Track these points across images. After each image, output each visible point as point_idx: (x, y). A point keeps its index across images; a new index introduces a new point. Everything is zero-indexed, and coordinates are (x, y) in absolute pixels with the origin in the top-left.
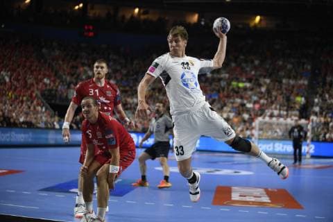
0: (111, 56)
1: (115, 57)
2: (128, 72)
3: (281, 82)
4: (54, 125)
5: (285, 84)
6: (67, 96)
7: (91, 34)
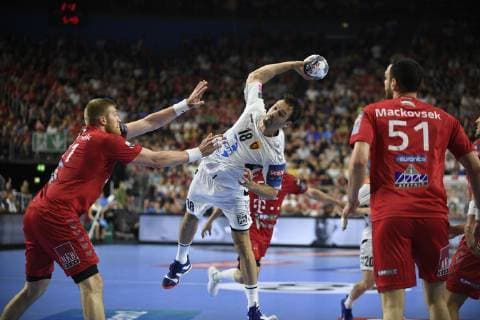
0: (115, 64)
1: (123, 65)
2: (151, 94)
3: (457, 104)
4: (7, 206)
5: (467, 108)
6: (30, 147)
7: (75, 20)
